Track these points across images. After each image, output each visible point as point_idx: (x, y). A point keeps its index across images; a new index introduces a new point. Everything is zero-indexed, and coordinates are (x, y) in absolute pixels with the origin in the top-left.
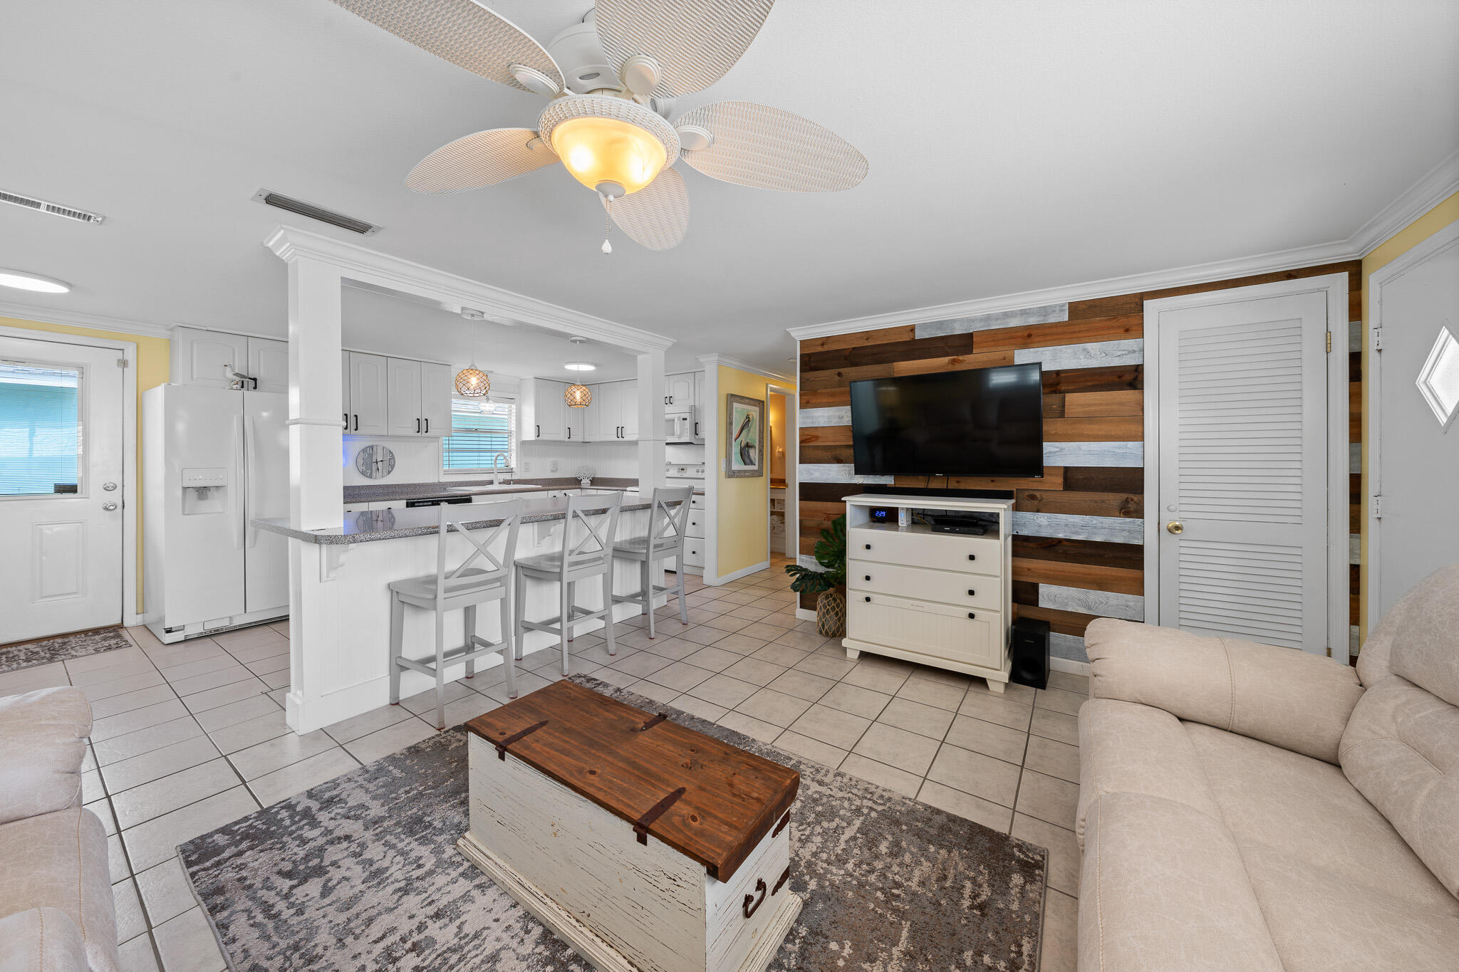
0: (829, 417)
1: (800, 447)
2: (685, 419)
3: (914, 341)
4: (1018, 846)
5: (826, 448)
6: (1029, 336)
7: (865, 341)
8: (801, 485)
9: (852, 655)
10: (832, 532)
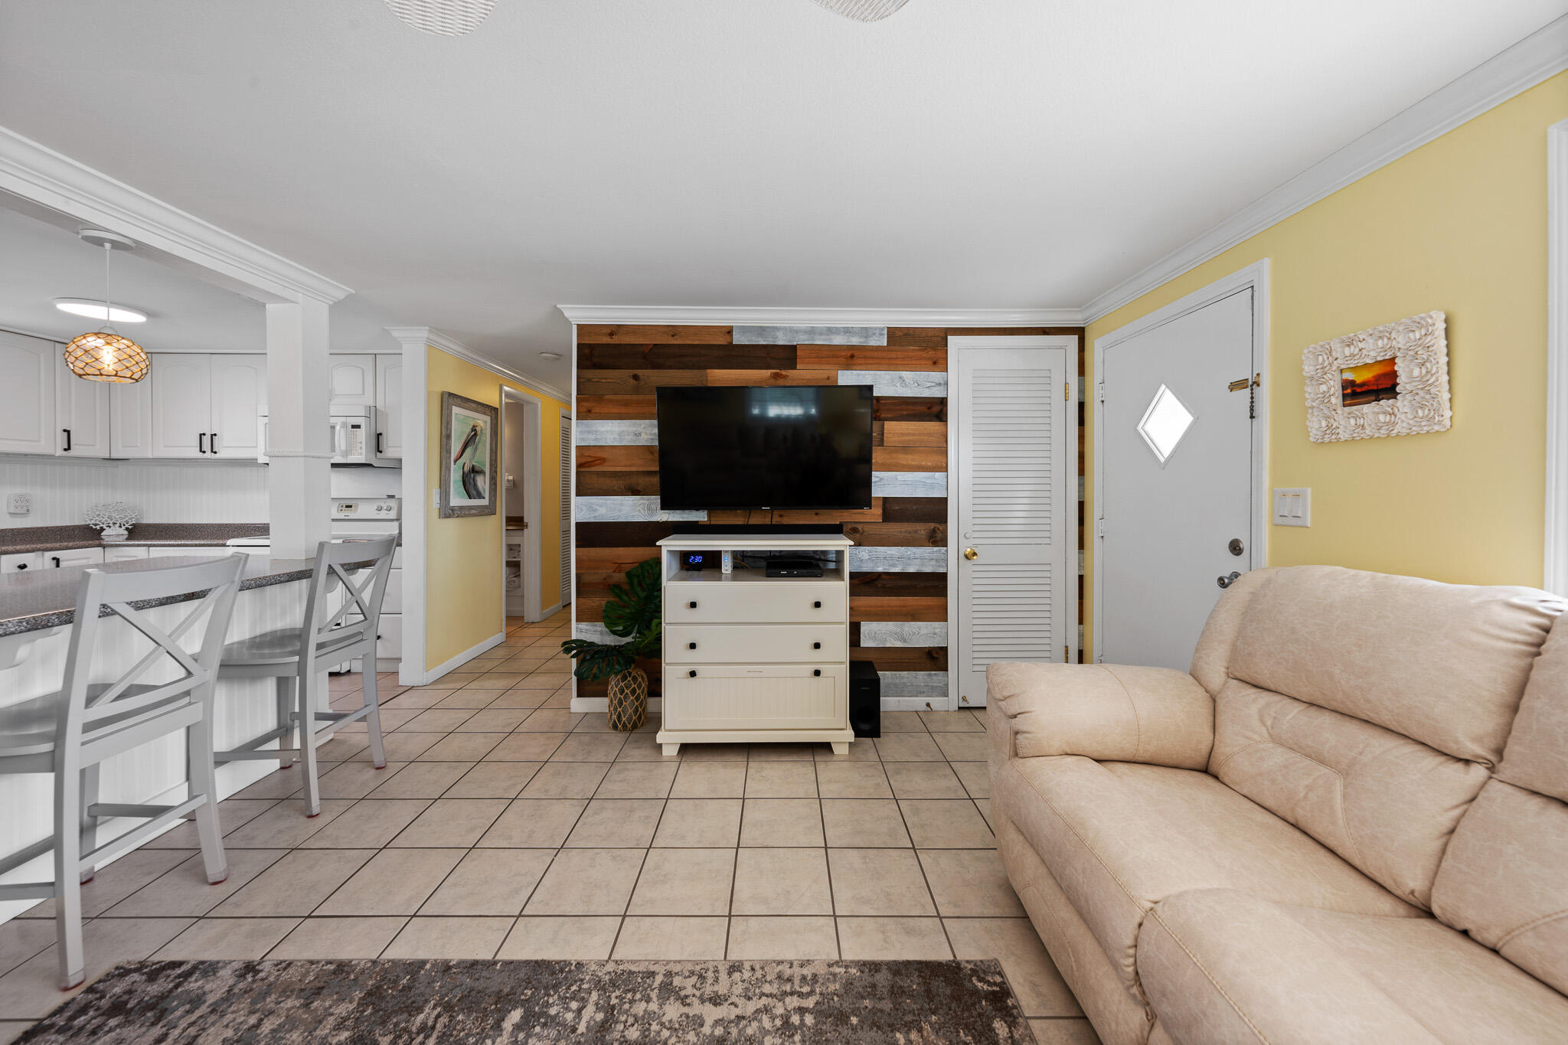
0: (620, 434)
1: (578, 473)
2: (358, 427)
3: (731, 346)
4: (974, 972)
5: (615, 475)
6: (852, 356)
7: (670, 338)
8: (580, 526)
9: (670, 752)
10: (626, 587)
